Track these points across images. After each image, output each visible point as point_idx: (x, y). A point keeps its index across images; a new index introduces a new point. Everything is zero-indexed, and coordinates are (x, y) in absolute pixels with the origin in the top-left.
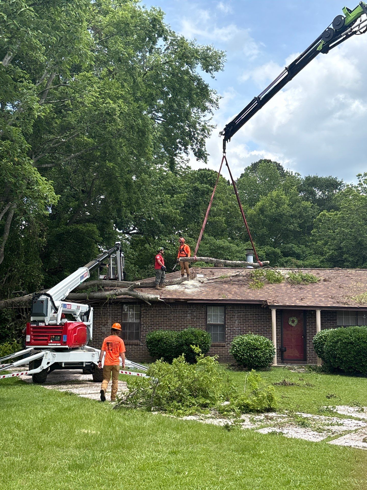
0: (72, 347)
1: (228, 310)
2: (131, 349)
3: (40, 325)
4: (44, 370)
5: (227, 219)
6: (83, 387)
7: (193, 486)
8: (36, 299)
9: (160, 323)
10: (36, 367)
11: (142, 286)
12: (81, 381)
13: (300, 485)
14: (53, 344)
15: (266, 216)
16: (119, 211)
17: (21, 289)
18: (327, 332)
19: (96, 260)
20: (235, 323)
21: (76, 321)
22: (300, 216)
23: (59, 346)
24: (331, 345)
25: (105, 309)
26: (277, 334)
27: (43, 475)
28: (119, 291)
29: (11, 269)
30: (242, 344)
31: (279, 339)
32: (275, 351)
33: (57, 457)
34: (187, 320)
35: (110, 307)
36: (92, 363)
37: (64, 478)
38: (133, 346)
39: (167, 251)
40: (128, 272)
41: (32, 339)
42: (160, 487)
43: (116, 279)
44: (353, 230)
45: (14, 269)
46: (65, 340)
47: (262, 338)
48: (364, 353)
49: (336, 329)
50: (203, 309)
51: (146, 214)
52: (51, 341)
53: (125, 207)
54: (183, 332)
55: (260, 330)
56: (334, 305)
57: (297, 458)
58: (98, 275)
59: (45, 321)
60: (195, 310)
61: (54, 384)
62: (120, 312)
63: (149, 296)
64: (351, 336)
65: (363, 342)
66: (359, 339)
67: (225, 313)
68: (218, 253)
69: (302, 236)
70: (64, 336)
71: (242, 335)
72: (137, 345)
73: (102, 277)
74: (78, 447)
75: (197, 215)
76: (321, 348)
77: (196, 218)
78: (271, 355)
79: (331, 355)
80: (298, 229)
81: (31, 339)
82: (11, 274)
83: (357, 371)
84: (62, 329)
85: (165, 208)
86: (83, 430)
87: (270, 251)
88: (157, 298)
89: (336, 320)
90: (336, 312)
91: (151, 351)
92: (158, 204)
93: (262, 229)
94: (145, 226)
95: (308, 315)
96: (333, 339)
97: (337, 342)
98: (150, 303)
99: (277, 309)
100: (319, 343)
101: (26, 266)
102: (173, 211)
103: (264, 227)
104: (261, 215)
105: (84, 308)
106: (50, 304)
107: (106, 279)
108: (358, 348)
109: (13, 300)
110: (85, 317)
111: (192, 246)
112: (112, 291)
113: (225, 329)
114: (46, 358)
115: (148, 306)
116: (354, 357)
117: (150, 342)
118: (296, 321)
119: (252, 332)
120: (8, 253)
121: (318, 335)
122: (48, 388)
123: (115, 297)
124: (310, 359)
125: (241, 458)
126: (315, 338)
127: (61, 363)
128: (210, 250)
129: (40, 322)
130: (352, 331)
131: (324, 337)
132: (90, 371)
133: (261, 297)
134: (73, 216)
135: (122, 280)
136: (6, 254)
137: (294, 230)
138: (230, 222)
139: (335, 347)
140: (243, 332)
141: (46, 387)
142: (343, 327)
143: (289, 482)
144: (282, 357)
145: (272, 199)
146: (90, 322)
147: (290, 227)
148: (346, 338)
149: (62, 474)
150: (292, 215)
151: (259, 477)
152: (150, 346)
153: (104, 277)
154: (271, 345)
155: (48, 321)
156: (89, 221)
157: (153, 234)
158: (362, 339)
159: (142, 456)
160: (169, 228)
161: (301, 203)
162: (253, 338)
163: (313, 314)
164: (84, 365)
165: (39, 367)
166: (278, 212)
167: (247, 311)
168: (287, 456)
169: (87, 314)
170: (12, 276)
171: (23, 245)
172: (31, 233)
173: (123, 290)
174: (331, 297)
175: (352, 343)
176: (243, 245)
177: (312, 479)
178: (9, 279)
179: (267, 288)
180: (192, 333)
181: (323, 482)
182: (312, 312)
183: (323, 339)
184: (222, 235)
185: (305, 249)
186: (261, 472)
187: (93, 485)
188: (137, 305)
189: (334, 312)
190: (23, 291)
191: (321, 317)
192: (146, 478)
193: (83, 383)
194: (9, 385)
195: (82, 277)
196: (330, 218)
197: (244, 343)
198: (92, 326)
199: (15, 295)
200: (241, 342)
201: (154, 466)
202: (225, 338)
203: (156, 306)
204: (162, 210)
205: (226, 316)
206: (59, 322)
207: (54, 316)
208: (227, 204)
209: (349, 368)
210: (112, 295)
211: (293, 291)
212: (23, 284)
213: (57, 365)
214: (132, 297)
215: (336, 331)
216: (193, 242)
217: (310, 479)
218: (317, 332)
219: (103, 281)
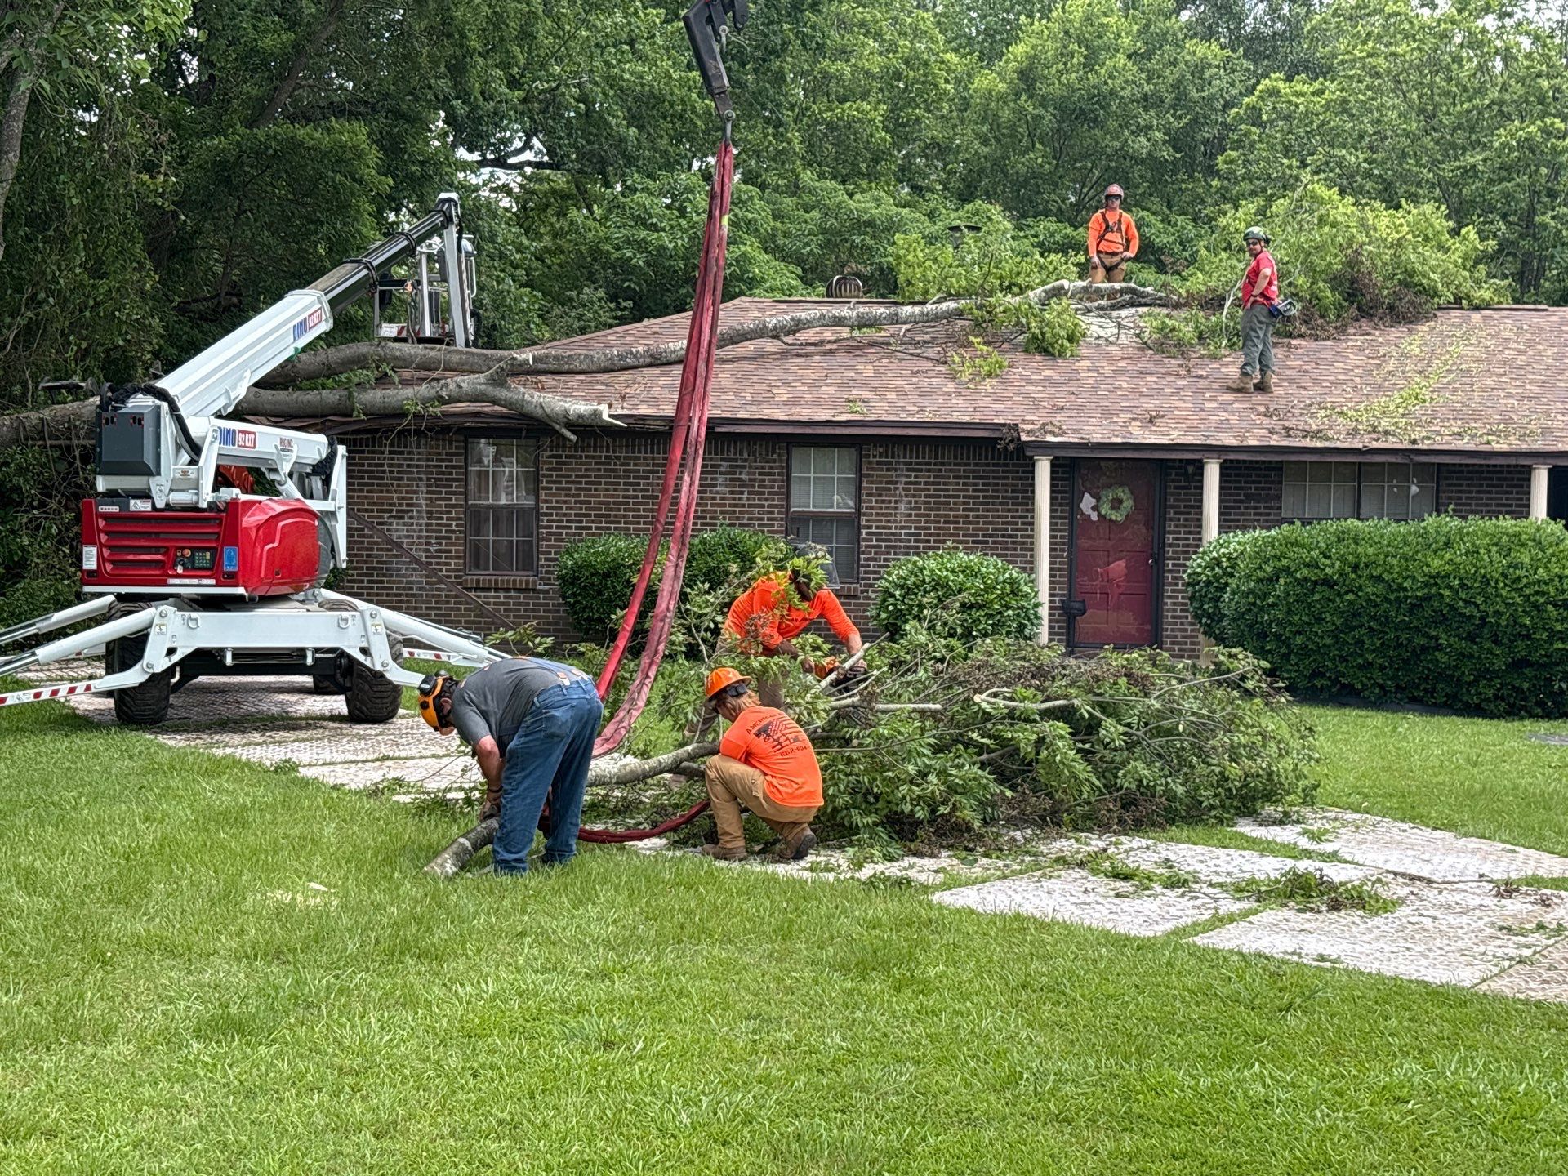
0: (262, 591)
1: (870, 463)
2: (503, 604)
3: (132, 508)
4: (154, 675)
5: (892, 111)
6: (304, 740)
7: (654, 1094)
8: (116, 409)
9: (611, 509)
10: (125, 666)
11: (541, 366)
12: (301, 718)
13: (1052, 1092)
14: (186, 581)
15: (1044, 103)
16: (457, 70)
17: (75, 372)
18: (1239, 543)
19: (359, 262)
20: (896, 508)
21: (278, 493)
22: (1176, 99)
23: (209, 588)
24: (1251, 591)
25: (402, 453)
26: (1051, 550)
27: (94, 1055)
28: (452, 386)
29: (35, 294)
30: (917, 586)
31: (1059, 570)
32: (1044, 612)
33: (160, 990)
34: (714, 498)
35: (418, 447)
36: (343, 654)
37: (170, 1067)
38: (513, 594)
39: (656, 235)
40: (503, 318)
41: (104, 560)
42: (532, 1097)
43: (444, 339)
44: (1379, 156)
45: (43, 295)
46: (229, 567)
47: (992, 565)
48: (1373, 618)
49: (1273, 532)
50: (775, 456)
51: (567, 86)
52: (180, 570)
53: (480, 54)
54: (697, 541)
55: (991, 536)
56: (1275, 441)
57: (1064, 993)
58: (377, 322)
59: (154, 494)
60: (745, 460)
61: (197, 730)
62: (460, 467)
63: (567, 405)
64: (1327, 557)
65: (1372, 577)
66: (1355, 568)
67: (859, 470)
68: (853, 246)
69: (1183, 181)
70: (227, 550)
71: (918, 554)
72: (527, 590)
73: (389, 330)
74: (247, 956)
75: (771, 92)
76: (1217, 600)
77: (770, 105)
78: (1025, 626)
79: (1251, 627)
80: (1166, 153)
81: (101, 559)
82: (37, 315)
83: (1343, 686)
84: (220, 525)
85: (644, 63)
86: (279, 894)
87: (1058, 237)
88: (596, 414)
89: (1279, 497)
90: (1279, 467)
91: (575, 613)
92: (615, 46)
93: (1028, 150)
94: (570, 135)
95: (1173, 481)
96: (1260, 568)
97: (1273, 579)
98: (574, 432)
99: (1056, 458)
100: (1208, 583)
101: (93, 286)
102: (676, 76)
103: (1038, 145)
104: (1024, 97)
105: (311, 446)
106: (168, 427)
107: (404, 340)
108: (1351, 603)
109: (46, 413)
110: (317, 483)
111: (750, 216)
112: (424, 386)
113: (860, 533)
114: (161, 632)
115: (564, 446)
116: (1335, 634)
117: (570, 581)
118: (1128, 504)
119: (961, 542)
120: (21, 233)
121: (1204, 553)
122: (172, 743)
123: (438, 410)
124: (1173, 643)
125: (850, 993)
126: (1196, 563)
127: (221, 650)
128: (824, 231)
129: (135, 497)
130: (1334, 538)
131: (1229, 559)
132: (337, 684)
133: (998, 413)
134: (276, 89)
135: (467, 345)
136: (11, 235)
137: (1150, 154)
138: (905, 125)
139: (1266, 595)
140: (928, 543)
141: (163, 739)
142: (1298, 523)
143: (1014, 1078)
144: (1068, 634)
145: (1067, 33)
146: (337, 500)
147: (1136, 146)
148: (1307, 565)
149: (171, 1051)
150: (1145, 97)
151: (907, 1059)
152: (574, 595)
153: (400, 333)
154: (1026, 589)
155: (164, 491)
156: (340, 111)
157: (601, 169)
158: (1367, 566)
159: (483, 985)
160: (663, 144)
161: (1183, 48)
162: (960, 565)
163: (1194, 474)
164: (309, 661)
165: (138, 667)
166: (1092, 82)
167: (943, 464)
168: (1024, 987)
169: (323, 469)
170: (38, 324)
171: (75, 201)
172: (106, 156)
173: (467, 382)
174: (1262, 409)
175: (1328, 583)
176: (953, 215)
177: (1104, 1070)
178: (28, 332)
179: (1023, 378)
180: (730, 547)
181: (1143, 1079)
182: (1191, 469)
183: (1221, 567)
184: (872, 176)
185: (1191, 231)
186: (917, 1044)
187: (277, 1092)
188: (524, 442)
189: (1273, 469)
190: (84, 379)
191: (1221, 488)
192: (483, 1066)
193: (308, 727)
194: (23, 730)
195: (301, 328)
196: (1297, 106)
197: (923, 581)
198: (342, 516)
199: (53, 395)
200: (913, 579)
201: (521, 1021)
202: (859, 566)
203: (595, 447)
204: (630, 69)
205: (864, 484)
206: (206, 496)
207: (185, 473)
208: (893, 49)
209: (1315, 674)
210: (425, 402)
211: (1120, 388)
212: (84, 354)
213: (205, 660)
214: (505, 410)
215: (1274, 538)
216: (756, 200)
217: (1097, 1068)
218: (1205, 543)
219: (397, 345)
